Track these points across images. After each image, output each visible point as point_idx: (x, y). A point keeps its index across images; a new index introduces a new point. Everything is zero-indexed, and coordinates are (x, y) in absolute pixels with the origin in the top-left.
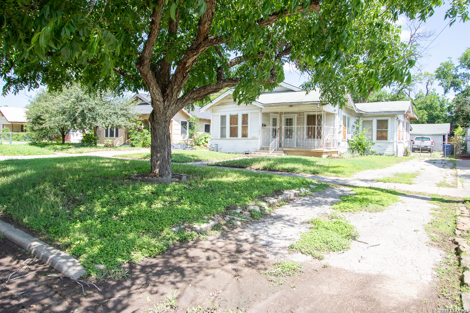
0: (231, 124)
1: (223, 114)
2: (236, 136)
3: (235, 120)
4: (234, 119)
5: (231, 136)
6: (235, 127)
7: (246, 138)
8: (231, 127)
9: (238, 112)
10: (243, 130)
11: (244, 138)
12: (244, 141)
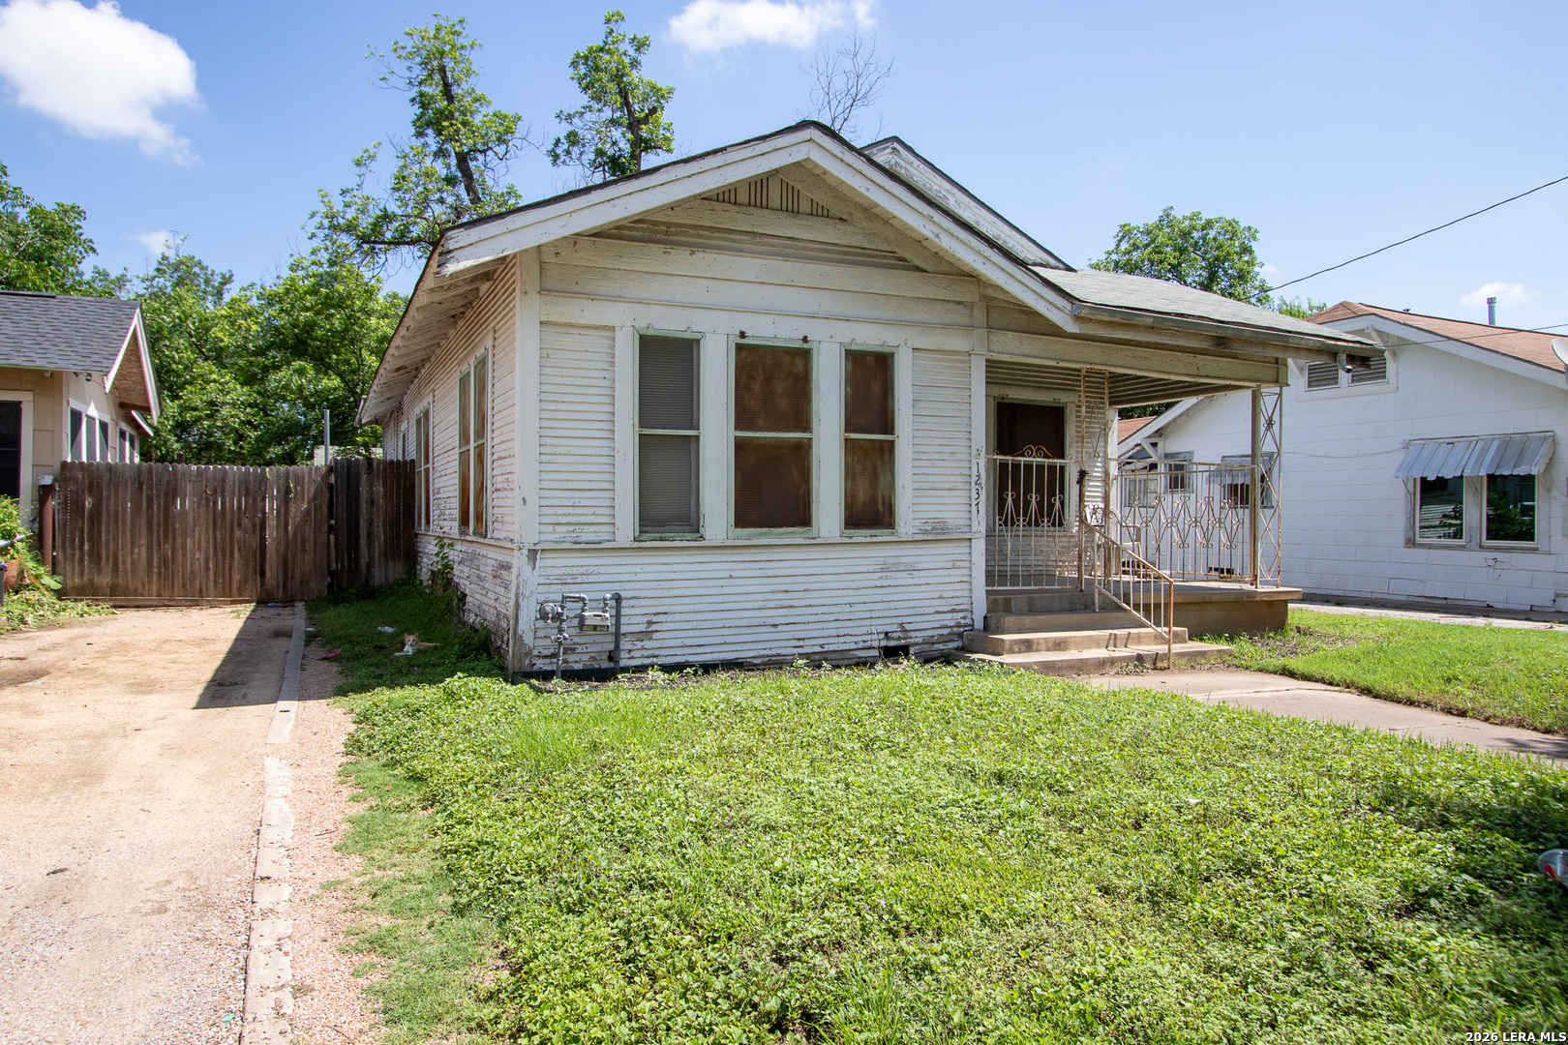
0: (744, 417)
1: (669, 323)
2: (801, 517)
3: (780, 387)
4: (769, 379)
5: (743, 519)
6: (778, 445)
7: (882, 535)
8: (740, 446)
9: (814, 331)
10: (850, 473)
11: (861, 535)
12: (868, 555)
